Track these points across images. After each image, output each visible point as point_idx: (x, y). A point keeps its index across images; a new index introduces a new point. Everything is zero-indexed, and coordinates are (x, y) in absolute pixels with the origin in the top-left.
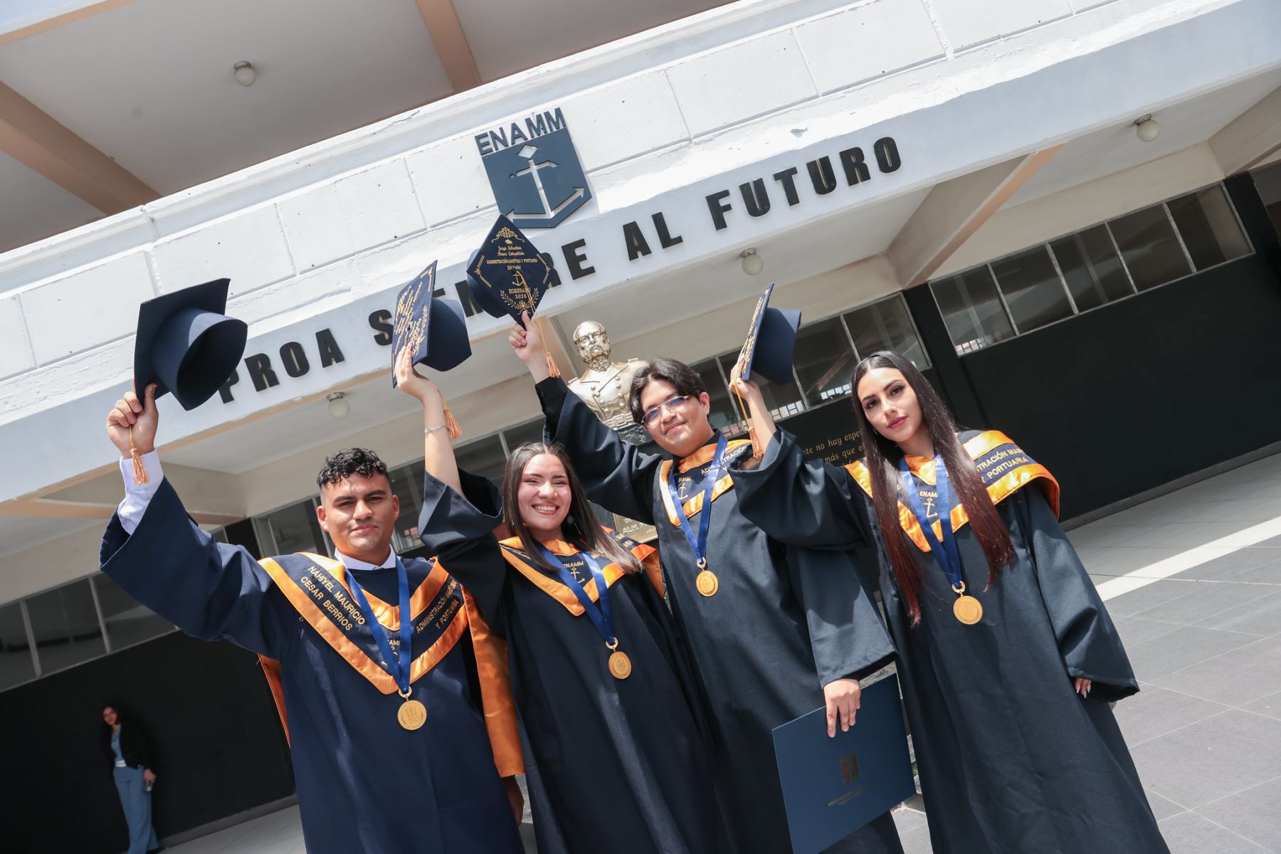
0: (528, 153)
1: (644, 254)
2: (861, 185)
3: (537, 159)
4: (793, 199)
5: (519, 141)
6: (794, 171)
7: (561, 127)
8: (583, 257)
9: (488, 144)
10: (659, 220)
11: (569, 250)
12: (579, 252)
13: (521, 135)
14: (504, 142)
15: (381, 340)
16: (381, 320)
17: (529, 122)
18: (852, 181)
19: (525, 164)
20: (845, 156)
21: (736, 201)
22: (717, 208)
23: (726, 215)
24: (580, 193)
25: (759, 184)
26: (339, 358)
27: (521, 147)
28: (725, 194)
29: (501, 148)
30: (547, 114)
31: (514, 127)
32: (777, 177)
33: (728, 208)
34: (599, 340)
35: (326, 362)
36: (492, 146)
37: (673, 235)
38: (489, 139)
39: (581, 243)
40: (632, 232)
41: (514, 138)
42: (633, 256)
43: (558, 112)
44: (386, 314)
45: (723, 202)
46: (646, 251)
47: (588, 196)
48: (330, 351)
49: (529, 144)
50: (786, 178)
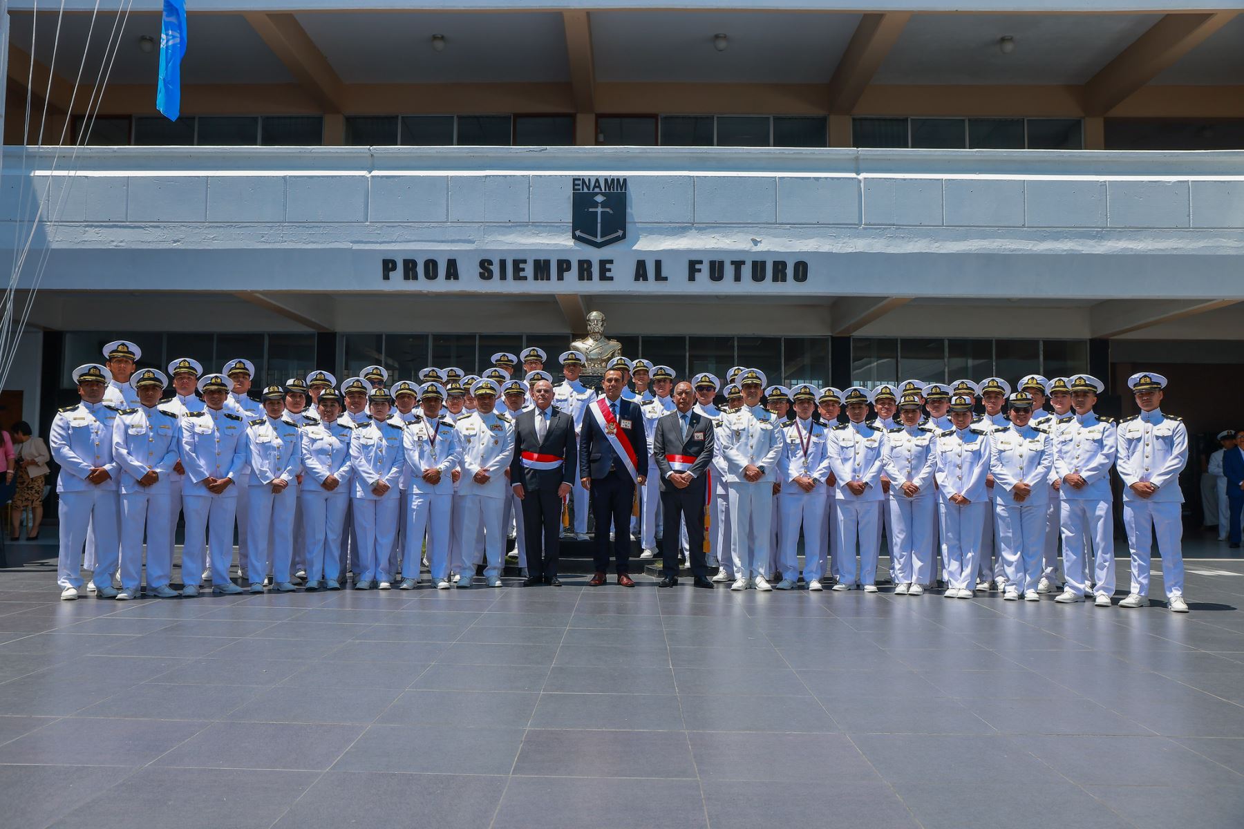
0: (599, 199)
1: (643, 280)
2: (780, 284)
3: (604, 204)
4: (738, 278)
5: (597, 190)
6: (743, 263)
7: (623, 191)
8: (609, 270)
9: (579, 185)
10: (658, 264)
11: (603, 263)
12: (608, 266)
13: (599, 187)
14: (588, 188)
15: (482, 276)
16: (486, 264)
17: (606, 180)
18: (775, 279)
19: (595, 204)
20: (776, 264)
21: (705, 268)
22: (693, 268)
23: (697, 275)
24: (620, 233)
25: (721, 264)
26: (456, 278)
27: (597, 194)
28: (701, 262)
29: (586, 190)
30: (618, 180)
31: (597, 181)
32: (733, 263)
33: (699, 270)
34: (600, 324)
35: (448, 277)
36: (580, 187)
37: (663, 275)
38: (580, 182)
39: (611, 262)
40: (641, 265)
41: (595, 187)
42: (637, 279)
43: (625, 180)
44: (490, 263)
45: (698, 266)
46: (645, 279)
47: (624, 236)
48: (452, 271)
49: (603, 194)
50: (738, 265)
